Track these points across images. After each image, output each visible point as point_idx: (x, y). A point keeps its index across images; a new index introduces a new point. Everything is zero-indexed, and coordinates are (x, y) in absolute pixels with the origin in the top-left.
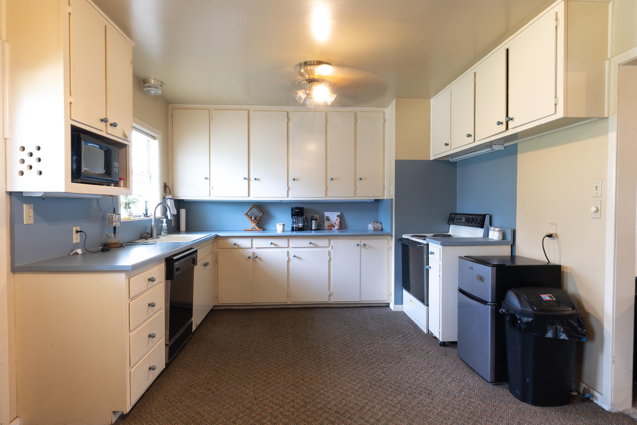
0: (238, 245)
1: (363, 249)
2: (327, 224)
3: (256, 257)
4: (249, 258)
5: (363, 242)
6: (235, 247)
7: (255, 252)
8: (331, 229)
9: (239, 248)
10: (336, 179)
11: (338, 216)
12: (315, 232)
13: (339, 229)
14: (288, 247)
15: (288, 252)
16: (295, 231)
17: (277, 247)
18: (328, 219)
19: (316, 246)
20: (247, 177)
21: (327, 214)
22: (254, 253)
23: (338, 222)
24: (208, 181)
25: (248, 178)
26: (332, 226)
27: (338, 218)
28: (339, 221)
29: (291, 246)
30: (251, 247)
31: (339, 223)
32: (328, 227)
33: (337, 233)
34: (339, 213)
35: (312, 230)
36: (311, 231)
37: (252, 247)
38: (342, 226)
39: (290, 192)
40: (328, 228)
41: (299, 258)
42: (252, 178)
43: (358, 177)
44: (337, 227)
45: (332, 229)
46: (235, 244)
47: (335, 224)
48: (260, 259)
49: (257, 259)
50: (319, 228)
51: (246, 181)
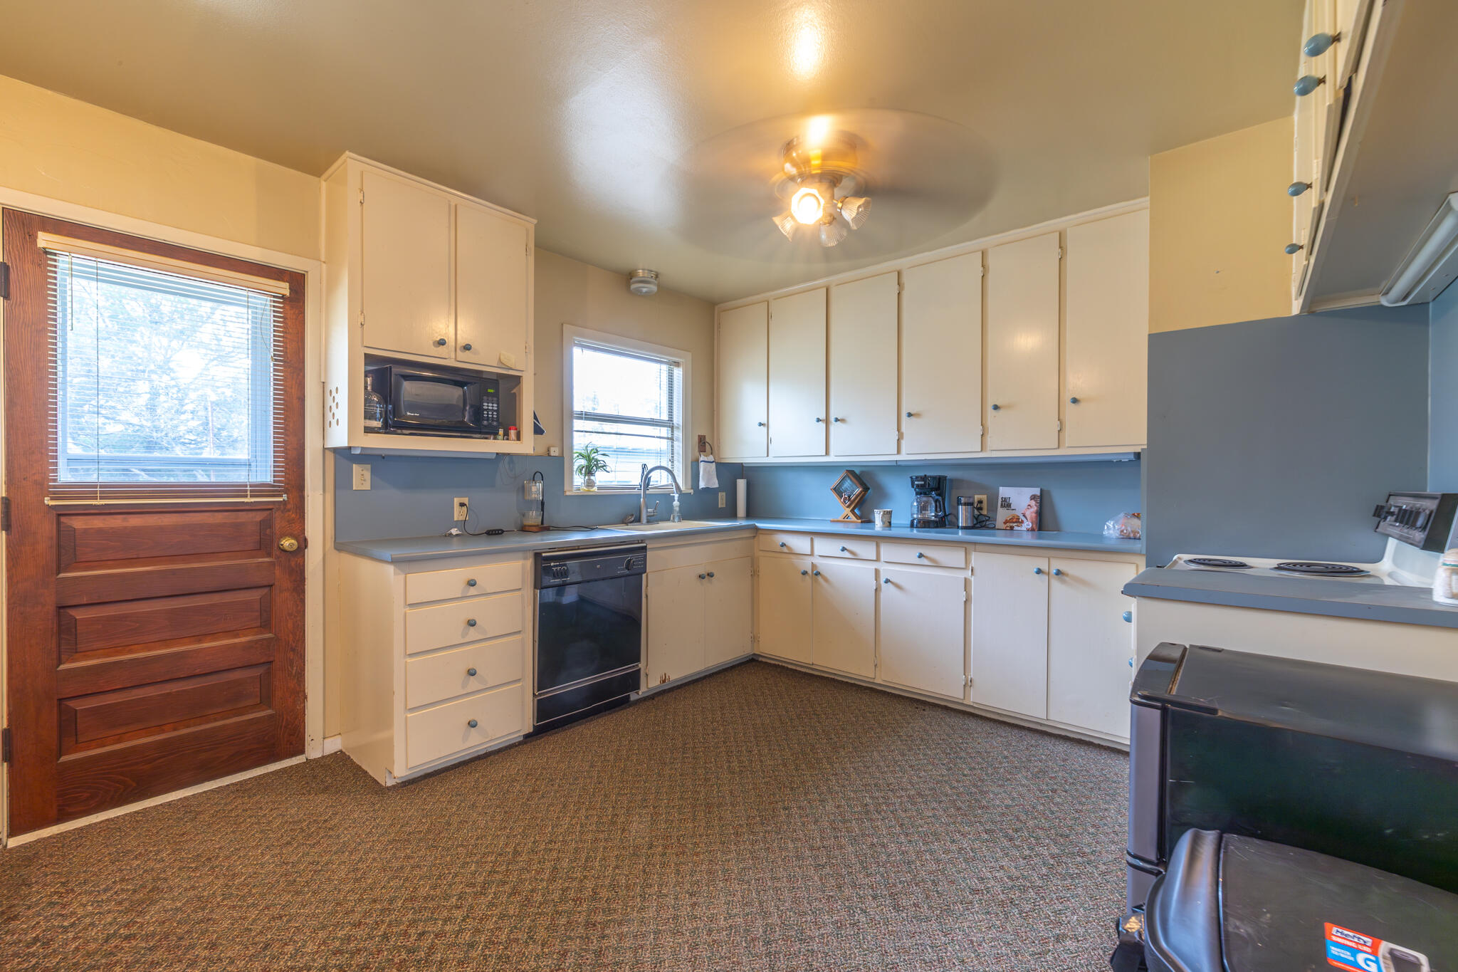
0: (789, 548)
1: (1056, 584)
2: (1002, 515)
3: (818, 574)
4: (805, 573)
5: (1057, 564)
6: (785, 549)
7: (818, 565)
8: (1012, 528)
9: (792, 553)
10: (1009, 407)
11: (1033, 497)
12: (967, 534)
13: (1032, 530)
14: (878, 559)
15: (877, 572)
16: (917, 527)
17: (855, 557)
18: (1006, 504)
19: (936, 565)
20: (823, 416)
21: (1004, 492)
22: (813, 566)
23: (1031, 513)
24: (764, 429)
25: (825, 418)
26: (1014, 520)
27: (1033, 503)
28: (1035, 509)
29: (882, 559)
30: (809, 553)
31: (1034, 515)
32: (1005, 523)
33: (1028, 539)
34: (1037, 491)
35: (958, 527)
36: (955, 530)
37: (812, 554)
38: (1044, 521)
39: (903, 443)
40: (1004, 526)
41: (898, 586)
42: (832, 419)
43: (1067, 398)
44: (1027, 525)
45: (1016, 528)
46: (783, 545)
47: (1024, 516)
48: (826, 580)
49: (819, 578)
50: (981, 522)
51: (823, 425)
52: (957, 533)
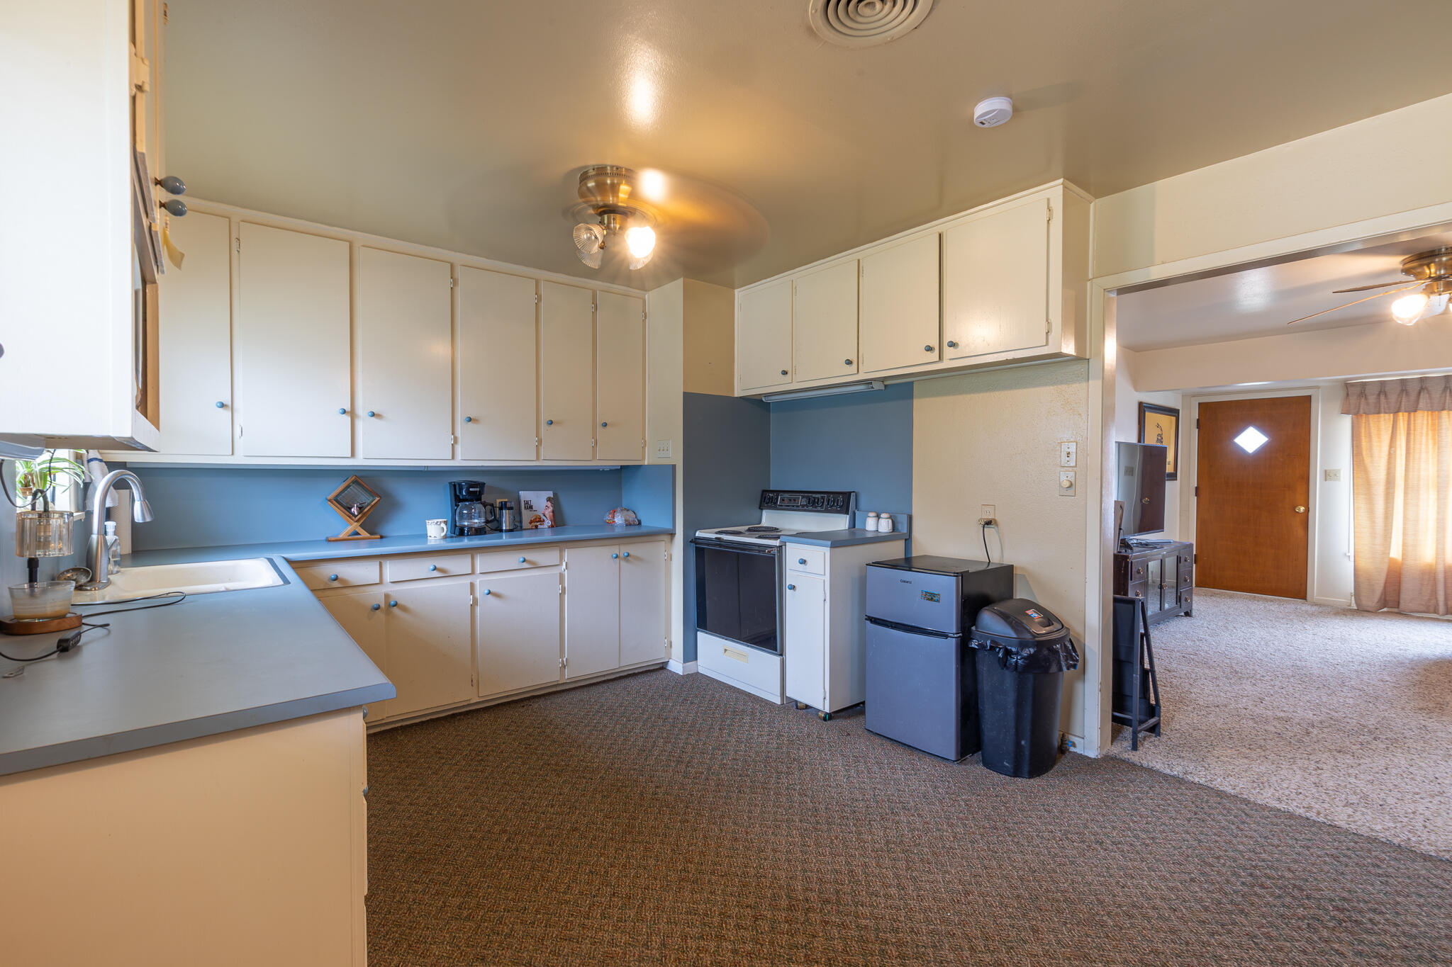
0: (343, 581)
1: (623, 563)
2: (527, 516)
3: (396, 605)
4: (378, 608)
5: (624, 550)
6: (336, 584)
7: (390, 593)
8: (536, 527)
9: (346, 585)
10: (559, 423)
11: (549, 499)
12: (510, 537)
13: (552, 526)
14: (473, 573)
15: (472, 585)
16: (468, 535)
17: (445, 574)
18: (529, 507)
19: (535, 566)
20: (348, 408)
21: (525, 495)
22: (387, 596)
23: (549, 512)
24: (226, 414)
25: (350, 410)
26: (538, 520)
27: (549, 504)
28: (551, 509)
29: (478, 570)
30: (378, 582)
31: (551, 514)
32: (531, 523)
33: (548, 536)
34: (550, 494)
35: (501, 531)
36: (498, 534)
37: (381, 582)
39: (459, 448)
40: (530, 526)
41: (497, 595)
42: (362, 411)
43: (599, 421)
44: (548, 523)
45: (540, 527)
46: (336, 579)
47: (544, 515)
48: (404, 609)
49: (395, 610)
50: (517, 528)
51: (347, 419)
52: (502, 538)
